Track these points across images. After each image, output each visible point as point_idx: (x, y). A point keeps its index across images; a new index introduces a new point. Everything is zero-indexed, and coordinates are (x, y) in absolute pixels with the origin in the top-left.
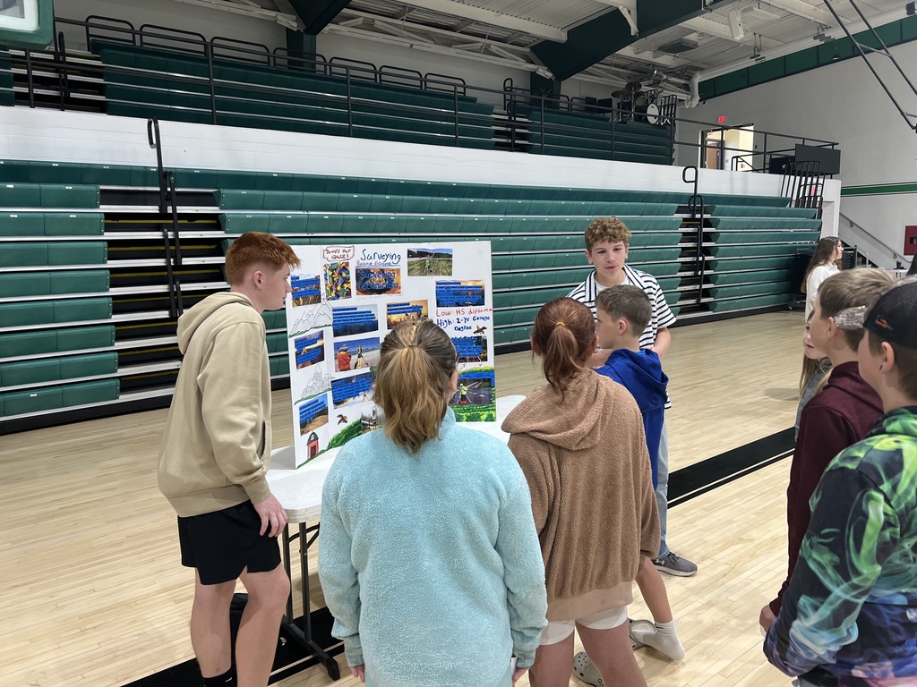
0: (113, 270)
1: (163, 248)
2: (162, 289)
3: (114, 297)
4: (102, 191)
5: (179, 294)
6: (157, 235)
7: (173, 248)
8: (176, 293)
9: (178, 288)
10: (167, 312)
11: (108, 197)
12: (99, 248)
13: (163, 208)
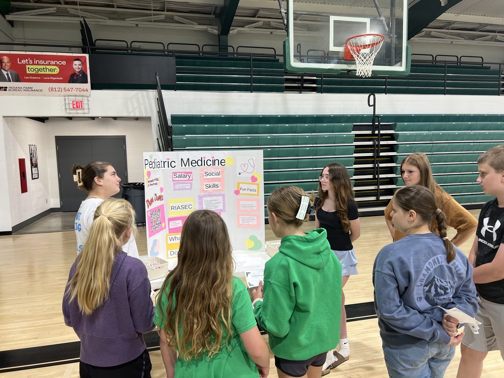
0: (356, 158)
1: (373, 148)
2: (371, 166)
3: (355, 169)
4: (354, 125)
5: (379, 168)
6: (371, 143)
7: (377, 148)
8: (377, 168)
9: (378, 165)
10: (372, 176)
11: (356, 128)
12: (352, 148)
13: (373, 132)
